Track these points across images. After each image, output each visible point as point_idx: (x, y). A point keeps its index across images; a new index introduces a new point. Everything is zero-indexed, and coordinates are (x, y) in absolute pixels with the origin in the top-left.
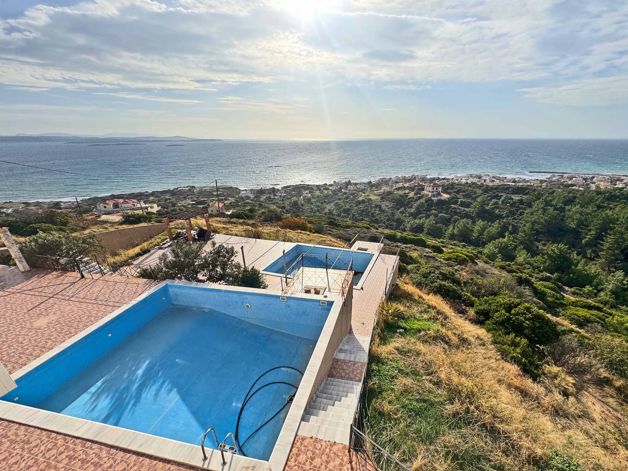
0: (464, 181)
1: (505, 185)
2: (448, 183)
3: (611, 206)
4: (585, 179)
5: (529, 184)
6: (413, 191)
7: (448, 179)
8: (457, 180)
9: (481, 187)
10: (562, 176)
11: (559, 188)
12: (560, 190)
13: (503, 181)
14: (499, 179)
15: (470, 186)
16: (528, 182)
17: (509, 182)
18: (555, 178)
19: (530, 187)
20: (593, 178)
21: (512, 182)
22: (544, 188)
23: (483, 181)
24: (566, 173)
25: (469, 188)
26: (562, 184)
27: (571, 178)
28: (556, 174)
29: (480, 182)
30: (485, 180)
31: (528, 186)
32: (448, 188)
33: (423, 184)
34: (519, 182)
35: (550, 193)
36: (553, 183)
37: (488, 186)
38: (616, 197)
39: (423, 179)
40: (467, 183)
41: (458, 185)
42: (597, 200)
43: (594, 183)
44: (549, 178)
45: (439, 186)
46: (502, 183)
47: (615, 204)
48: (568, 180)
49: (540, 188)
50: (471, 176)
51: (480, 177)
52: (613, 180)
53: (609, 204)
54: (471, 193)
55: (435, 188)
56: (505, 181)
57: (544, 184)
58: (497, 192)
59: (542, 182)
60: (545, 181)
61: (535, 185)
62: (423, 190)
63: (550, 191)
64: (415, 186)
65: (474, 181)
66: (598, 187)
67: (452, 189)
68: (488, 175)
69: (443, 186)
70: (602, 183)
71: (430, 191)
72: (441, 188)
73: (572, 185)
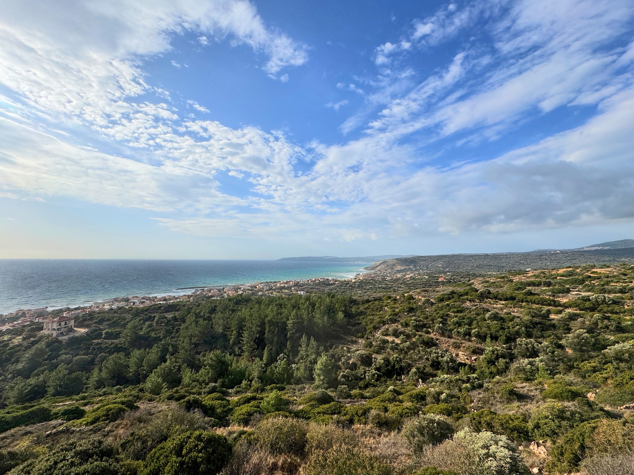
0: (107, 307)
1: (157, 305)
2: (84, 313)
3: (239, 308)
4: (219, 290)
5: (178, 300)
6: (20, 335)
7: (83, 308)
8: (97, 307)
9: (130, 310)
10: (203, 289)
11: (203, 300)
12: (204, 302)
13: (154, 300)
14: (149, 299)
15: (115, 312)
16: (177, 298)
17: (160, 301)
18: (198, 292)
19: (180, 303)
20: (224, 288)
21: (163, 301)
22: (192, 302)
23: (132, 304)
24: (205, 287)
25: (116, 315)
26: (205, 296)
27: (210, 291)
28: (199, 289)
29: (127, 305)
30: (134, 303)
31: (178, 302)
32: (85, 320)
33: (41, 320)
34: (170, 299)
35: (197, 306)
36: (198, 297)
37: (138, 309)
38: (240, 301)
39: (41, 314)
40: (112, 309)
41: (99, 313)
42: (230, 306)
43: (225, 293)
44: (194, 293)
45: (69, 319)
46: (153, 303)
47: (241, 306)
48: (208, 293)
49: (188, 303)
50: (116, 300)
51: (127, 300)
52: (236, 289)
53: (238, 307)
54: (118, 320)
55: (63, 323)
56: (156, 300)
57: (191, 298)
58: (150, 313)
59: (189, 297)
60: (192, 296)
61: (185, 300)
62: (42, 329)
63: (197, 304)
64: (25, 326)
65: (120, 306)
66: (228, 295)
67: (91, 319)
68: (137, 297)
69: (76, 318)
70: (230, 292)
71: (54, 329)
72: (73, 321)
73: (212, 296)
